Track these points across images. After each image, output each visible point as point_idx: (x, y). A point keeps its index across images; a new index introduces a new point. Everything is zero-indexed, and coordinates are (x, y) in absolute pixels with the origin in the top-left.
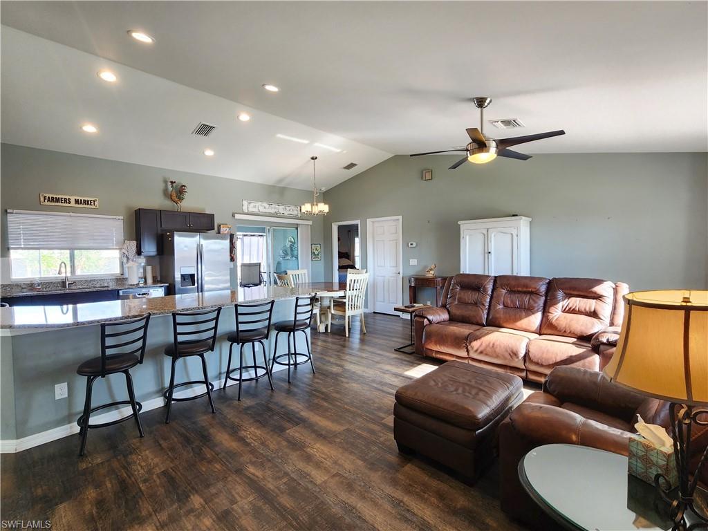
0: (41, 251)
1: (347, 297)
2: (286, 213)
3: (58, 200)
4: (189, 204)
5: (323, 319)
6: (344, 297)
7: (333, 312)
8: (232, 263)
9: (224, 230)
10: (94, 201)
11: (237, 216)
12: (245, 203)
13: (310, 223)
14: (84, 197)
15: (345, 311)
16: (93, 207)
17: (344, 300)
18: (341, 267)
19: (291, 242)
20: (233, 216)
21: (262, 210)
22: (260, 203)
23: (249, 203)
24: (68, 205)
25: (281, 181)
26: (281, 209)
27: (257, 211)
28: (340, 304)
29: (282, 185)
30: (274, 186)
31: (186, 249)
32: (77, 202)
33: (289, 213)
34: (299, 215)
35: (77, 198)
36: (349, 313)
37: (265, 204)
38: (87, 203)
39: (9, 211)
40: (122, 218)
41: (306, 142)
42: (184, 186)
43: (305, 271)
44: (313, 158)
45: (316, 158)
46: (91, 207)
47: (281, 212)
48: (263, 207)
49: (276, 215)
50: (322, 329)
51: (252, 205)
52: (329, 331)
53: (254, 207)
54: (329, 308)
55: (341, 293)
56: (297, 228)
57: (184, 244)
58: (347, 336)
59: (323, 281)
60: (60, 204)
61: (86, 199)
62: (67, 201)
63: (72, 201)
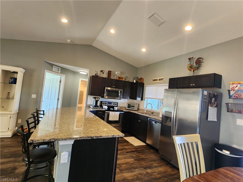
3: (155, 80)
9: (235, 87)
10: (163, 78)
35: (159, 78)
39: (146, 86)
42: (200, 58)
46: (162, 81)
60: (155, 82)
61: (161, 78)
62: (157, 80)
63: (158, 80)
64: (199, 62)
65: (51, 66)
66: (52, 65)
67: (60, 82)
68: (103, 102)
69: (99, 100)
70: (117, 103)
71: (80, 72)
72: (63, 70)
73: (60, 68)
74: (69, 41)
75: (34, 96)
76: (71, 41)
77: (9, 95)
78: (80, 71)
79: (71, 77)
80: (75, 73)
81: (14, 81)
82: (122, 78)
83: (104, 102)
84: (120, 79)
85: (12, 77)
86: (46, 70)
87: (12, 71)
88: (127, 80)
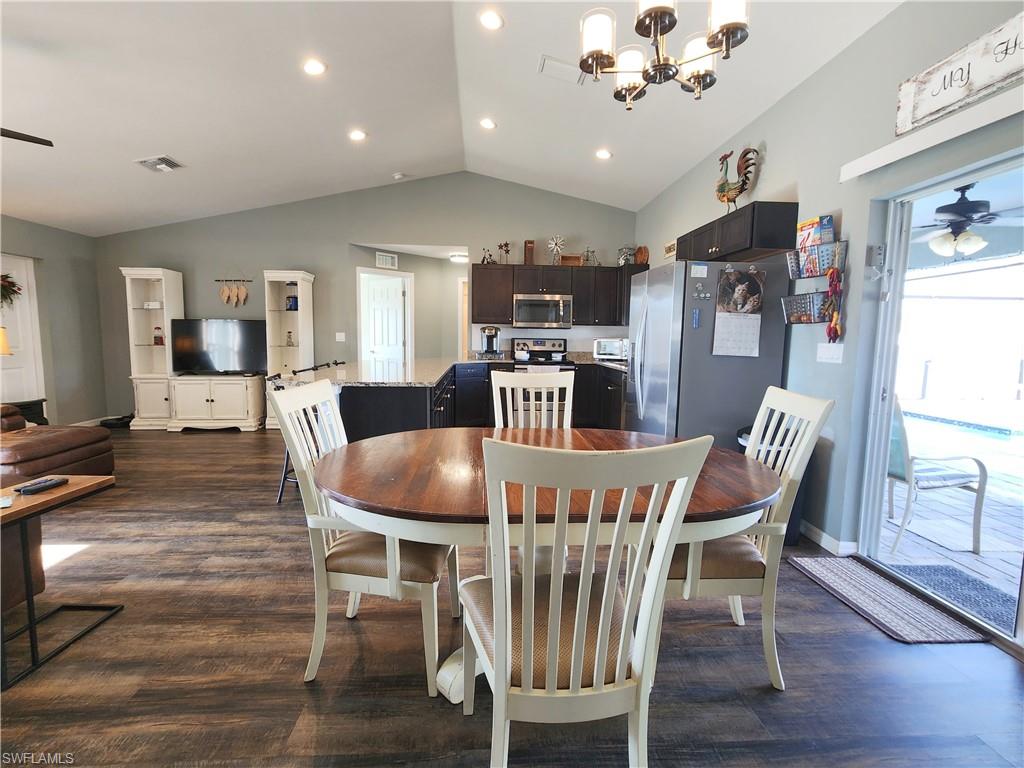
9: (806, 237)
11: (846, 173)
12: (907, 93)
21: (986, 73)
23: (923, 82)
27: (960, 94)
51: (936, 81)
53: (947, 81)
64: (747, 166)
65: (368, 255)
66: (373, 251)
67: (404, 294)
68: (516, 342)
69: (496, 334)
70: (565, 341)
71: (452, 259)
72: (406, 261)
73: (396, 256)
74: (397, 176)
75: (340, 337)
76: (404, 175)
77: (290, 337)
78: (451, 254)
79: (431, 278)
80: (442, 263)
81: (293, 305)
82: (578, 258)
83: (520, 341)
84: (571, 263)
85: (290, 295)
86: (358, 268)
87: (288, 281)
88: (591, 263)
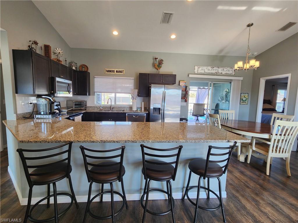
0: (105, 93)
1: (273, 141)
2: (224, 73)
3: (110, 71)
4: (164, 70)
5: (244, 150)
6: (269, 140)
7: (254, 149)
8: (186, 103)
9: (182, 84)
10: (123, 71)
11: (190, 76)
12: (196, 68)
13: (241, 78)
14: (119, 69)
15: (267, 151)
16: (123, 74)
17: (269, 143)
18: (264, 110)
19: (226, 92)
20: (188, 76)
21: (207, 71)
22: (206, 67)
23: (199, 68)
24: (113, 73)
25: (221, 51)
26: (220, 70)
27: (204, 72)
28: (263, 145)
29: (222, 54)
30: (216, 56)
31: (157, 94)
32: (117, 71)
33: (226, 72)
34: (233, 74)
35: (117, 70)
36: (272, 155)
37: (210, 68)
38: (120, 72)
39: (95, 77)
40: (133, 78)
41: (244, 8)
42: (162, 60)
43: (234, 112)
44: (249, 26)
45: (252, 24)
46: (121, 73)
47: (220, 72)
48: (207, 69)
49: (216, 74)
50: (242, 159)
51: (201, 69)
52: (249, 162)
53: (202, 70)
54: (251, 144)
55: (266, 136)
56: (231, 83)
57: (156, 91)
58: (268, 174)
59: (247, 120)
60: (111, 73)
61: (120, 70)
62: (113, 71)
63: (115, 71)
64: (161, 62)
